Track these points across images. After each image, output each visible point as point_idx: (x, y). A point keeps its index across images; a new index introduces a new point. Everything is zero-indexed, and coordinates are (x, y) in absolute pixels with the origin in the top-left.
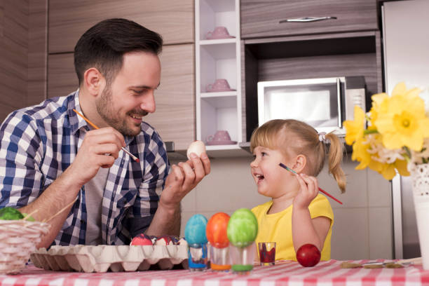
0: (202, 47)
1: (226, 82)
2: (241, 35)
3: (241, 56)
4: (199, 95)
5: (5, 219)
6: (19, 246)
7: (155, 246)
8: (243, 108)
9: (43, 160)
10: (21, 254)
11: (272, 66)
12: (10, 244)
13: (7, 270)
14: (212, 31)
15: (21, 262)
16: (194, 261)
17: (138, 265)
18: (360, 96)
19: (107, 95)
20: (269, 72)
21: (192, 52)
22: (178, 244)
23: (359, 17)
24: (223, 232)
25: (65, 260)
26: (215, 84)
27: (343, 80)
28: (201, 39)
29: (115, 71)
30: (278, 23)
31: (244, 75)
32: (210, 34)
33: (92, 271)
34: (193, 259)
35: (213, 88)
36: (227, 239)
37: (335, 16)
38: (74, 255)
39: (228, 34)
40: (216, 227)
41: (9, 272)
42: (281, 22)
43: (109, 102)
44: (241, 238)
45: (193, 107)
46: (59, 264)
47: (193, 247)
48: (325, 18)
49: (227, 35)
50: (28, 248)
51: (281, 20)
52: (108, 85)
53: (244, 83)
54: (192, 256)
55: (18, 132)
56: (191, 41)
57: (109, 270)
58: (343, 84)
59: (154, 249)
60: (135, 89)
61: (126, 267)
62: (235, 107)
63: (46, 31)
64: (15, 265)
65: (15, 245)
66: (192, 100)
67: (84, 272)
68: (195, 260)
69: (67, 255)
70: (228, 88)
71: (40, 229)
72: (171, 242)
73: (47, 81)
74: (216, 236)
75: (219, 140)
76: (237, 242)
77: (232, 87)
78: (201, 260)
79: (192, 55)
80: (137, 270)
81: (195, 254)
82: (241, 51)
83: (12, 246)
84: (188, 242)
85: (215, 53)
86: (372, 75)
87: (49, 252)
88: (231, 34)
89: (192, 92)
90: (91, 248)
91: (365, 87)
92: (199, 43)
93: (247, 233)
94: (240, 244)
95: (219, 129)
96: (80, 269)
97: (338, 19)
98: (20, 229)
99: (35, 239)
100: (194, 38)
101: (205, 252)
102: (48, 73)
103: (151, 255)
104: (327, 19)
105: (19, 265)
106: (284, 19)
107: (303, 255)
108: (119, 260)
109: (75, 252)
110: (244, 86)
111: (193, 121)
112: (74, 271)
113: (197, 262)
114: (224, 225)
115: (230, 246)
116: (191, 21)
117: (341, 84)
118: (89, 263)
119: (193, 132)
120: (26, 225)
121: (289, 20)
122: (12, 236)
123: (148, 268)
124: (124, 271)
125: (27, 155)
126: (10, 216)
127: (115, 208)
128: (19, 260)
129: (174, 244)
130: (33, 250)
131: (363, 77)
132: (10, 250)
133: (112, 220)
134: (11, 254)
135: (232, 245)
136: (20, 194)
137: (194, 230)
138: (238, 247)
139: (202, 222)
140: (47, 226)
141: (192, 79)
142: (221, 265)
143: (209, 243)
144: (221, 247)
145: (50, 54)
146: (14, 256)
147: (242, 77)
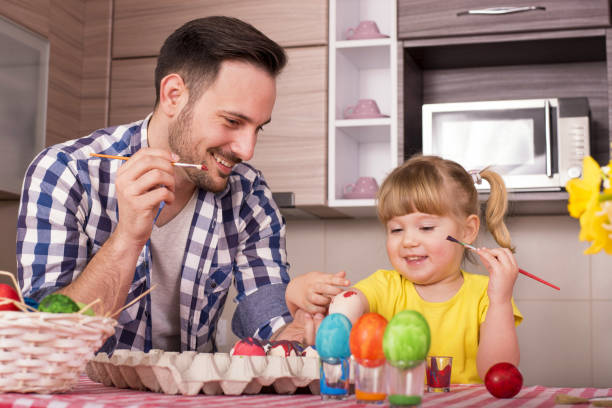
0: (340, 50)
1: (374, 104)
2: (398, 33)
3: (399, 66)
4: (334, 123)
5: (53, 312)
6: (71, 352)
7: (269, 357)
8: (399, 144)
9: (87, 218)
10: (73, 363)
11: (444, 80)
12: (58, 349)
13: (52, 387)
14: (354, 28)
15: (72, 375)
16: (328, 385)
17: (244, 386)
18: (580, 128)
19: (185, 118)
20: (441, 89)
21: (324, 58)
22: (304, 355)
23: (580, 7)
24: (376, 344)
25: (136, 373)
26: (357, 107)
27: (555, 103)
28: (338, 39)
29: (206, 83)
30: (455, 17)
31: (402, 94)
32: (351, 33)
33: (176, 392)
34: (327, 380)
35: (355, 112)
36: (382, 354)
37: (542, 5)
38: (150, 367)
39: (378, 31)
40: (366, 335)
41: (54, 389)
42: (459, 15)
43: (186, 128)
44: (404, 354)
45: (323, 141)
46: (126, 379)
47: (328, 362)
48: (527, 8)
49: (377, 34)
50: (84, 355)
51: (460, 11)
52: (191, 103)
53: (402, 106)
54: (326, 376)
55: (51, 178)
56: (324, 41)
57: (201, 392)
58: (555, 108)
59: (267, 362)
60: (228, 116)
61: (227, 388)
62: (388, 141)
63: (110, 26)
64: (64, 380)
65: (66, 350)
66: (323, 130)
67: (163, 393)
68: (330, 382)
69: (139, 366)
70: (377, 113)
71: (102, 327)
72: (293, 352)
73: (110, 98)
74: (364, 349)
75: (363, 191)
76: (398, 360)
77: (383, 112)
78: (339, 382)
79: (324, 63)
80: (243, 394)
81: (331, 373)
82: (399, 58)
83: (61, 352)
84: (320, 353)
85: (358, 60)
86: (600, 95)
87: (112, 361)
88: (383, 31)
89: (323, 119)
90: (174, 357)
91: (589, 115)
92: (334, 44)
93: (413, 347)
94: (402, 363)
95: (362, 175)
96: (157, 389)
97: (548, 10)
98: (74, 326)
99: (93, 342)
100: (328, 38)
101: (346, 370)
102: (110, 87)
103: (263, 371)
104: (530, 10)
105: (70, 380)
106: (464, 10)
107: (496, 379)
108: (216, 377)
109: (151, 363)
110: (402, 110)
111: (323, 162)
112: (148, 390)
113: (333, 385)
114: (378, 332)
115: (387, 366)
116: (324, 12)
117: (551, 109)
118: (171, 380)
119: (323, 179)
120: (82, 322)
121: (471, 12)
122: (62, 337)
123: (259, 391)
124: (223, 394)
125: (65, 210)
126: (60, 308)
127: (201, 295)
128: (69, 372)
129: (297, 355)
130: (91, 356)
131: (586, 99)
132: (58, 357)
133: (197, 314)
134: (59, 364)
135: (389, 364)
136: (60, 268)
137: (330, 338)
138: (399, 368)
139: (342, 325)
140: (111, 323)
141: (323, 98)
142: (371, 392)
143: (352, 357)
144: (371, 365)
145: (114, 59)
146: (64, 365)
147: (398, 97)
